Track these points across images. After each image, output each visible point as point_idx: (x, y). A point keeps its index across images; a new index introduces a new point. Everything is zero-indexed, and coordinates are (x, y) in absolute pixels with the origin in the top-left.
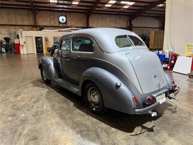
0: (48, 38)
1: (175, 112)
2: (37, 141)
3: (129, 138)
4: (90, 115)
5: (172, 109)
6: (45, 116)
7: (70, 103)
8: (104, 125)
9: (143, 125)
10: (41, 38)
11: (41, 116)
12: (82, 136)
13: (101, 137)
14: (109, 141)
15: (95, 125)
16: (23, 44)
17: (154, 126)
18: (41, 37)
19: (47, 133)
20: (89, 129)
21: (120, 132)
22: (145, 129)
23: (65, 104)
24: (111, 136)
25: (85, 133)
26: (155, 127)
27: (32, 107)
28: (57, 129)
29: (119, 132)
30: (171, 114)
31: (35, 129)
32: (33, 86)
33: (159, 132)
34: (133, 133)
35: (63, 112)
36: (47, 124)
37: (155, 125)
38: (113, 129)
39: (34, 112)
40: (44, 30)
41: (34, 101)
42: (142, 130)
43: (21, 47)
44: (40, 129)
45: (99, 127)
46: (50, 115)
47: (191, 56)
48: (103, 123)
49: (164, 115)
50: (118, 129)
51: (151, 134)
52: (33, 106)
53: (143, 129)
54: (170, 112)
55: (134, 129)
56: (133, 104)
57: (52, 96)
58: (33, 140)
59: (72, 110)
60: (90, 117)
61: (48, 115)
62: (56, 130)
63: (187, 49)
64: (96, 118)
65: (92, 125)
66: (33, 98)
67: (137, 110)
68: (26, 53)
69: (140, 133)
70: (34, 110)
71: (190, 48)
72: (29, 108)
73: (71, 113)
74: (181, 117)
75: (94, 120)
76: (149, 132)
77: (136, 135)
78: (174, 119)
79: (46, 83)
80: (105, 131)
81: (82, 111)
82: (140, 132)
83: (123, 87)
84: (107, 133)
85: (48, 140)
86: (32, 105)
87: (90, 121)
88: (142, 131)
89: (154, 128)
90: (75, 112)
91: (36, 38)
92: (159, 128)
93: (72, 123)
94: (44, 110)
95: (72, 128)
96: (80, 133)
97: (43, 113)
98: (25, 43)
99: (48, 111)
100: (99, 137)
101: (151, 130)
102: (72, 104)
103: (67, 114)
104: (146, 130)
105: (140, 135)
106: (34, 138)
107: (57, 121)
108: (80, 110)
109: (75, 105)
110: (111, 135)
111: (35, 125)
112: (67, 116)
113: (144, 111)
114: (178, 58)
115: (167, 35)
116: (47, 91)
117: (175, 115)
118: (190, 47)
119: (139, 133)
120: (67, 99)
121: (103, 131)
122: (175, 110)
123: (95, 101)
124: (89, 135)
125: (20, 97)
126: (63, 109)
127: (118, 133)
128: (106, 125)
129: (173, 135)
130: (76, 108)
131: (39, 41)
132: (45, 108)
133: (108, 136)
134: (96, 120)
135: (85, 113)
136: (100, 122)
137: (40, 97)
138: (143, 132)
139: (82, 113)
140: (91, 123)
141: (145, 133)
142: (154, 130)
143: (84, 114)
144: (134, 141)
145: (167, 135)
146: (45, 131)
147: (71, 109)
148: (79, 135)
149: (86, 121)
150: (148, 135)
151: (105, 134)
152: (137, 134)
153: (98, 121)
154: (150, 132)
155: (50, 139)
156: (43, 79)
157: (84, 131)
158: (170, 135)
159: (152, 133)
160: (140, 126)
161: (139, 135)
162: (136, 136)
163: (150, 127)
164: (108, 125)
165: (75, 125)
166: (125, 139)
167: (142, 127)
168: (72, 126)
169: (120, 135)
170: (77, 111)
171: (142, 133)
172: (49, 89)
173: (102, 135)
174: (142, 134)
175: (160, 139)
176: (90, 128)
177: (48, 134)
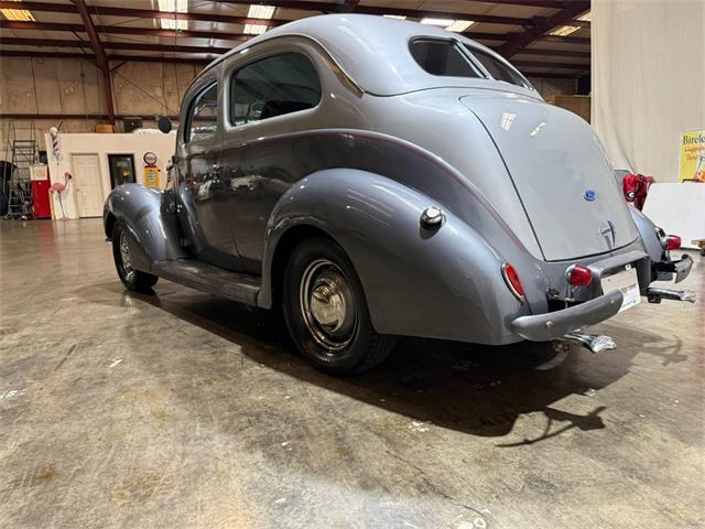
0: (155, 159)
2: (51, 486)
3: (494, 457)
4: (312, 381)
5: (664, 349)
6: (108, 392)
7: (225, 346)
8: (374, 414)
9: (550, 406)
10: (129, 159)
11: (90, 394)
12: (272, 456)
13: (363, 458)
14: (398, 470)
15: (336, 414)
16: (62, 181)
17: (601, 409)
18: (131, 156)
19: (108, 452)
20: (306, 429)
21: (450, 435)
22: (561, 420)
23: (203, 352)
24: (409, 451)
25: (284, 444)
26: (606, 410)
27: (60, 365)
28: (155, 438)
29: (445, 436)
30: (665, 364)
31: (53, 439)
32: (81, 303)
33: (629, 430)
34: (511, 438)
35: (190, 379)
36: (111, 422)
37: (604, 405)
38: (417, 426)
39: (66, 381)
40: (140, 130)
41: (75, 346)
42: (550, 423)
43: (56, 192)
44: (80, 438)
45: (352, 421)
46: (133, 388)
47: (700, 177)
48: (368, 407)
49: (633, 369)
50: (437, 424)
51: (597, 436)
52: (62, 362)
53: (554, 422)
54: (659, 360)
55: (513, 422)
56: (506, 296)
57: (150, 327)
58: (33, 484)
59: (234, 370)
60: (313, 389)
61: (123, 390)
62: (150, 441)
64: (336, 391)
65: (318, 413)
66: (69, 337)
67: (524, 320)
68: (72, 215)
69: (544, 437)
70: (66, 374)
71: (692, 150)
72: (46, 368)
73: (228, 379)
75: (330, 396)
76: (582, 429)
77: (527, 442)
78: (682, 381)
79: (136, 290)
80: (379, 435)
81: (277, 369)
82: (542, 432)
84: (389, 441)
85: (107, 482)
86: (62, 358)
87: (310, 400)
88: (548, 429)
89: (602, 415)
90: (244, 374)
91: (113, 159)
92: (627, 415)
93: (227, 414)
94: (110, 372)
95: (226, 429)
96: (262, 446)
97: (102, 383)
98: (70, 177)
99: (127, 376)
100: (352, 459)
101: (592, 422)
102: (235, 349)
103: (210, 383)
104: (569, 423)
105: (543, 442)
106: (39, 475)
107: (162, 406)
108: (268, 365)
109: (246, 353)
110: (405, 446)
111: (56, 425)
112: (207, 389)
113: (558, 323)
114: (652, 191)
116: (135, 315)
117: (681, 367)
119: (537, 436)
120: (212, 336)
121: (368, 434)
122: (675, 352)
123: (332, 320)
124: (306, 453)
125: (15, 336)
126: (193, 368)
127: (440, 438)
128: (381, 410)
129: (697, 435)
130: (248, 362)
131: (120, 168)
132: (113, 365)
133: (393, 453)
134: (338, 396)
135: (291, 375)
136: (356, 402)
137: (102, 333)
138: (553, 429)
139: (277, 375)
140: (316, 408)
141: (564, 434)
142: (605, 422)
143: (286, 377)
144: (522, 466)
145: (667, 437)
146: (99, 447)
147: (232, 365)
148: (259, 455)
149: (293, 402)
150: (580, 443)
151: (379, 443)
152: (530, 439)
153: (346, 399)
154: (590, 431)
155: (115, 476)
156: (122, 274)
157: (281, 437)
158: (685, 438)
159: (597, 432)
160: (537, 410)
161: (539, 443)
162: (527, 446)
163: (582, 413)
164: (391, 409)
165: (244, 419)
166: (478, 462)
167: (546, 414)
168: (226, 421)
169: (450, 447)
170: (257, 370)
171: (553, 435)
172: (140, 308)
173: (366, 449)
174: (554, 438)
175: (638, 452)
176: (310, 427)
177: (109, 457)
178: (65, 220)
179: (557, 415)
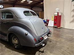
33: (46, 52)
37: (44, 49)
42: (39, 53)
47: (53, 20)
51: (43, 54)
54: (49, 42)
55: (36, 53)
56: (34, 42)
60: (14, 51)
67: (36, 45)
81: (10, 49)
83: (29, 34)
89: (44, 51)
101: (43, 52)
102: (4, 46)
103: (1, 52)
113: (39, 44)
118: (53, 17)
122: (51, 41)
123: (16, 43)
129: (52, 52)
130: (6, 48)
134: (17, 52)
143: (11, 50)
145: (49, 53)
147: (3, 49)
153: (18, 53)
158: (51, 52)
163: (42, 51)
164: (23, 54)
179: (40, 51)
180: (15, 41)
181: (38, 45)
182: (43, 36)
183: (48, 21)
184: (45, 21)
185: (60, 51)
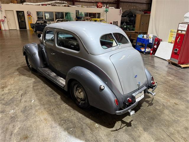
1: (151, 104)
2: (28, 140)
3: (110, 134)
5: (149, 101)
6: (33, 111)
7: (57, 96)
8: (88, 121)
9: (123, 119)
10: (22, 12)
11: (29, 112)
12: (69, 133)
13: (86, 134)
14: (92, 137)
15: (81, 120)
16: (3, 19)
17: (132, 121)
18: (23, 12)
19: (37, 131)
20: (75, 125)
21: (103, 128)
22: (124, 124)
23: (52, 97)
24: (95, 132)
25: (71, 129)
26: (133, 121)
27: (20, 101)
28: (46, 127)
29: (102, 128)
30: (148, 106)
31: (25, 127)
32: (19, 75)
33: (136, 127)
34: (114, 129)
35: (50, 107)
36: (36, 122)
37: (133, 119)
38: (97, 125)
39: (23, 107)
40: (25, 3)
41: (22, 94)
42: (122, 125)
43: (2, 22)
44: (30, 126)
45: (84, 123)
46: (38, 110)
48: (88, 119)
49: (141, 108)
50: (101, 125)
51: (129, 129)
52: (21, 100)
53: (123, 124)
54: (147, 105)
55: (115, 124)
56: (114, 105)
57: (39, 87)
58: (25, 140)
59: (59, 105)
60: (77, 112)
61: (36, 111)
62: (45, 128)
63: (169, 35)
64: (81, 113)
65: (78, 120)
66: (20, 90)
67: (117, 112)
69: (120, 129)
70: (22, 105)
71: (172, 35)
72: (17, 102)
73: (58, 108)
74: (156, 109)
75: (80, 115)
76: (127, 127)
77: (117, 130)
78: (150, 112)
79: (32, 70)
80: (89, 127)
81: (69, 105)
82: (120, 127)
84: (91, 129)
85: (38, 139)
87: (76, 116)
88: (121, 126)
89: (132, 123)
90: (62, 106)
91: (18, 12)
92: (137, 122)
93: (59, 120)
94: (32, 104)
95: (59, 124)
96: (67, 130)
97: (31, 108)
98: (6, 17)
99: (36, 106)
100: (84, 134)
101: (129, 125)
102: (59, 97)
103: (55, 109)
104: (125, 125)
105: (120, 130)
106: (25, 137)
107: (46, 117)
108: (67, 104)
109: (62, 98)
110: (94, 131)
111: (24, 122)
112: (54, 111)
113: (123, 112)
114: (161, 43)
115: (152, 18)
116: (34, 82)
117: (151, 107)
118: (172, 33)
119: (119, 128)
120: (54, 91)
121: (87, 127)
122: (151, 102)
123: (81, 97)
124: (75, 132)
125: (7, 89)
126: (50, 103)
127: (101, 128)
128: (90, 120)
129: (147, 129)
130: (63, 102)
131: (20, 15)
132: (33, 102)
133: (92, 133)
134: (81, 115)
135: (72, 107)
136: (85, 117)
137: (27, 88)
139: (69, 107)
141: (124, 128)
142: (132, 125)
143: (71, 108)
144: (115, 137)
145: (142, 129)
146: (35, 129)
147: (59, 103)
148: (66, 132)
149: (72, 117)
150: (126, 130)
151: (89, 130)
152: (117, 129)
153: (83, 116)
154: (129, 127)
155: (40, 138)
157: (70, 127)
158: (145, 129)
159: (130, 127)
161: (118, 130)
162: (116, 131)
163: (128, 122)
164: (92, 120)
165: (63, 122)
166: (107, 135)
167: (121, 122)
168: (59, 122)
169: (102, 131)
170: (65, 105)
171: (122, 128)
172: (35, 79)
173: (87, 131)
174: (122, 129)
175: (136, 134)
176: (76, 124)
177: (37, 132)
178: (5, 30)
179: (123, 122)
180: (80, 93)
181: (121, 113)
182: (134, 95)
183: (158, 41)
184: (148, 40)
185: (165, 130)
